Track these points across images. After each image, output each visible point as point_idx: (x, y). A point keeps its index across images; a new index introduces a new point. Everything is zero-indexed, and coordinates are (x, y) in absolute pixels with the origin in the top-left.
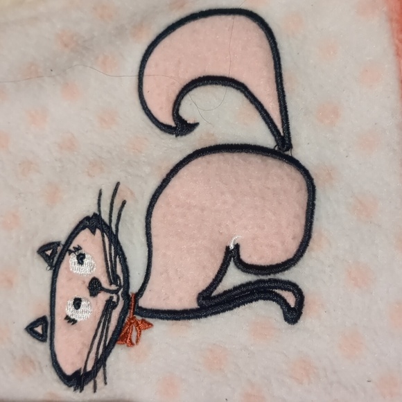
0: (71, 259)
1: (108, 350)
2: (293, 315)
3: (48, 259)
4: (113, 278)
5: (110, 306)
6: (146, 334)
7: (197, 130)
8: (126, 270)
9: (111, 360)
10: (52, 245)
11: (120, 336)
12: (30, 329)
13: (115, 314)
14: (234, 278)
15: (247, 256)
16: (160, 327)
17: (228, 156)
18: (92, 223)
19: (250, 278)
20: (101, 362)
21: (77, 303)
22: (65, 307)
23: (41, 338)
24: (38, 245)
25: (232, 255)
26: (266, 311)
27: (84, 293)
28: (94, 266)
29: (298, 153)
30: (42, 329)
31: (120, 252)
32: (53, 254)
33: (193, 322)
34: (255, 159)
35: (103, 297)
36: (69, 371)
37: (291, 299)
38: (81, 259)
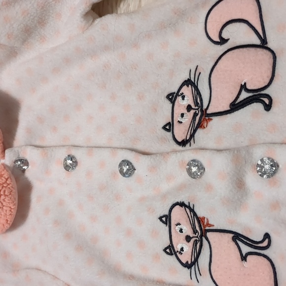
0: (179, 99)
1: (195, 131)
2: (268, 107)
3: (170, 100)
4: (196, 104)
5: (195, 115)
6: (211, 123)
7: (229, 41)
8: (201, 100)
9: (196, 135)
10: (172, 94)
11: (200, 126)
12: (164, 128)
13: (198, 118)
14: (244, 95)
15: (249, 87)
16: (215, 119)
17: (241, 49)
18: (188, 82)
19: (251, 94)
20: (192, 136)
21: (182, 115)
22: (177, 118)
23: (168, 130)
24: (166, 94)
25: (243, 87)
26: (257, 107)
27: (185, 111)
28: (189, 100)
29: (270, 45)
30: (169, 127)
31: (199, 93)
32: (172, 98)
33: (228, 115)
34: (252, 50)
35: (192, 112)
36: (180, 140)
37: (267, 101)
38: (183, 98)
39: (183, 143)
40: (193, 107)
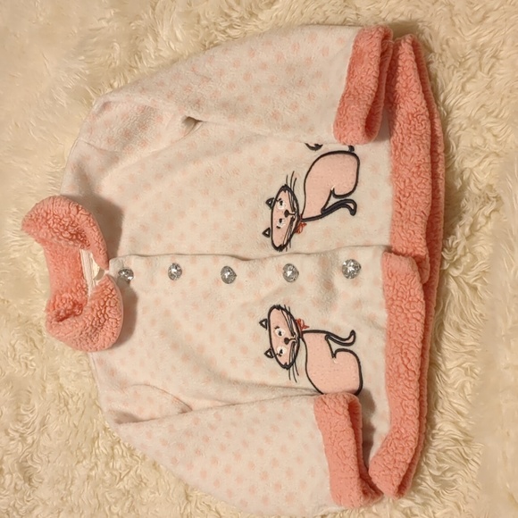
0: (278, 204)
1: (291, 236)
2: (353, 212)
3: (270, 205)
4: (293, 209)
5: (292, 220)
6: (305, 228)
7: (322, 148)
8: (298, 205)
9: (292, 240)
10: (271, 199)
11: (296, 230)
12: (264, 233)
13: (294, 223)
14: (333, 201)
15: (337, 193)
16: (309, 224)
17: (332, 156)
18: (285, 188)
19: (338, 200)
20: (289, 241)
21: (281, 220)
22: (276, 223)
23: (268, 236)
24: (266, 200)
25: (332, 193)
26: (344, 212)
27: (283, 216)
28: (286, 206)
29: (356, 152)
30: (268, 233)
31: (295, 199)
32: (271, 203)
33: (320, 220)
34: (341, 156)
35: (290, 217)
36: (277, 246)
37: (352, 206)
38: (281, 203)
39: (280, 248)
40: (290, 212)
